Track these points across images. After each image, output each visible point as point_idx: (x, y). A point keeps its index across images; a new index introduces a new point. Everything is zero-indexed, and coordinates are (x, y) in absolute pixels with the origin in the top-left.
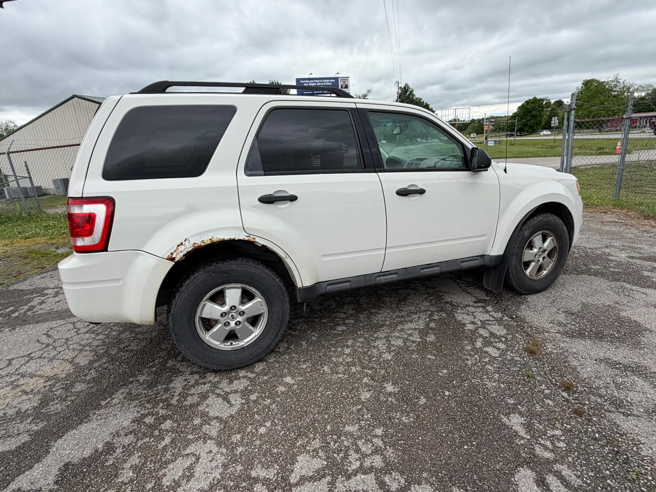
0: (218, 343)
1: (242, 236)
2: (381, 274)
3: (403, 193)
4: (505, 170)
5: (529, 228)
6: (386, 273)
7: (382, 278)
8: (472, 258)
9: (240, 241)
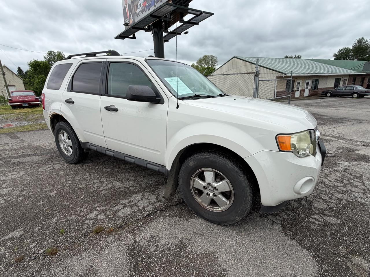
0: (64, 151)
1: (60, 114)
2: (108, 150)
3: (108, 109)
4: (178, 107)
5: (194, 160)
6: (110, 150)
7: (108, 151)
8: (155, 164)
9: (60, 115)
